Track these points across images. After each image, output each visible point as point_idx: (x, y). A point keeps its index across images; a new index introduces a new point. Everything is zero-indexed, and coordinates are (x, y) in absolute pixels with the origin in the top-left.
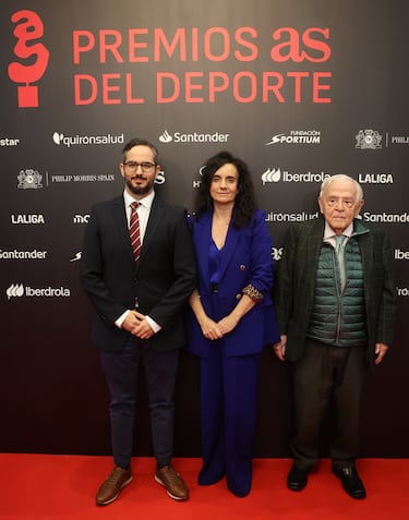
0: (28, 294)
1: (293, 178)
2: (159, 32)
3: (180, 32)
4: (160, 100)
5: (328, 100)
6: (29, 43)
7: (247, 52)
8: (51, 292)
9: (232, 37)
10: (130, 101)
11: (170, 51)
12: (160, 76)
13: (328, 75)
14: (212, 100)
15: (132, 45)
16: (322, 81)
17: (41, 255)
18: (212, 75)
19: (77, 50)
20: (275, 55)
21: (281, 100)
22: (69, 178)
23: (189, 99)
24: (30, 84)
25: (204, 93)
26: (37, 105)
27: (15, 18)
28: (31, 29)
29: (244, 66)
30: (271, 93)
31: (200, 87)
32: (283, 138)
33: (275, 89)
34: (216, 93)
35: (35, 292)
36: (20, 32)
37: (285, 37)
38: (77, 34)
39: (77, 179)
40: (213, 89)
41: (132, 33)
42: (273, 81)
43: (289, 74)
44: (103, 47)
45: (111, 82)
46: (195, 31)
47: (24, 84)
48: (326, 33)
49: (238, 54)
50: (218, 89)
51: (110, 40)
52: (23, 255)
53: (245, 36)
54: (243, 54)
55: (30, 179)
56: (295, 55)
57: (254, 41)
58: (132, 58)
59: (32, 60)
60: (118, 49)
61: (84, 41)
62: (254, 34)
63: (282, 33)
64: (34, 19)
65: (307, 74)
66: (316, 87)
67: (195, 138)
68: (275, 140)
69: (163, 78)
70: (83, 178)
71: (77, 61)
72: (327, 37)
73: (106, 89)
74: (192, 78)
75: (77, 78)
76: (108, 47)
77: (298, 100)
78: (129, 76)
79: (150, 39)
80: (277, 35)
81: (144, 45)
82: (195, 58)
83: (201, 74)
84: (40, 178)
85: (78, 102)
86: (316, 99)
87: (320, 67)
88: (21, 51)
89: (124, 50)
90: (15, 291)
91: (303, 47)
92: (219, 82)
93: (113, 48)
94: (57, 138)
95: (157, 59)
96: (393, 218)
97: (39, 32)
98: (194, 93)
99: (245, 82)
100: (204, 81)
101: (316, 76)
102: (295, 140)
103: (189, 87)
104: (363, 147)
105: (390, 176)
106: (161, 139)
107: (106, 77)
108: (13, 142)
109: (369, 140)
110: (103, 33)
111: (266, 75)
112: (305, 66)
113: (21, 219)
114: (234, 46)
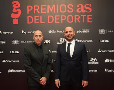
0: (14, 71)
1: (83, 41)
2: (48, 6)
3: (54, 6)
4: (49, 22)
5: (91, 22)
6: (16, 9)
7: (70, 10)
8: (20, 71)
9: (67, 7)
10: (41, 22)
11: (51, 10)
12: (49, 16)
13: (91, 15)
14: (62, 22)
15: (42, 9)
16: (89, 17)
17: (17, 61)
18: (62, 16)
19: (28, 10)
20: (78, 11)
21: (79, 22)
22: (25, 42)
23: (56, 22)
24: (17, 19)
25: (60, 20)
26: (18, 24)
27: (13, 3)
28: (17, 5)
29: (70, 14)
30: (77, 20)
31: (59, 19)
32: (80, 32)
33: (78, 19)
34: (63, 20)
35: (16, 71)
36: (14, 6)
37: (80, 6)
38: (28, 6)
39: (27, 42)
40: (62, 20)
41: (42, 6)
42: (77, 17)
43: (81, 16)
44: (35, 9)
45: (36, 18)
46: (57, 5)
47: (15, 19)
48: (90, 5)
49: (68, 11)
50: (63, 19)
51: (36, 8)
52: (13, 61)
53: (70, 6)
54: (70, 11)
55: (15, 42)
56: (83, 11)
57: (72, 8)
58: (42, 12)
59: (17, 13)
60: (38, 10)
61: (30, 8)
62: (72, 6)
63: (79, 6)
64: (18, 3)
65: (86, 15)
66: (88, 19)
67: (58, 31)
68: (78, 32)
69: (50, 17)
70: (29, 42)
71: (28, 13)
72: (91, 6)
73: (35, 20)
74: (57, 17)
75: (28, 17)
76: (36, 10)
77: (84, 22)
78: (41, 16)
79: (46, 7)
80: (78, 6)
81: (45, 9)
82: (58, 12)
83: (59, 16)
84: (18, 42)
85: (28, 23)
86: (88, 22)
87: (89, 14)
88: (14, 11)
89: (40, 10)
90: (11, 71)
91: (84, 9)
92: (64, 18)
93: (37, 10)
94: (23, 32)
95: (48, 12)
96: (109, 51)
97: (19, 6)
98: (57, 21)
99: (70, 17)
100: (60, 18)
101: (88, 16)
102: (83, 32)
103: (56, 19)
104: (101, 33)
105: (108, 40)
106: (49, 32)
107: (35, 17)
108: (12, 33)
109: (102, 31)
110: (35, 6)
111: (75, 16)
112: (85, 13)
113: (13, 52)
114: (67, 9)
